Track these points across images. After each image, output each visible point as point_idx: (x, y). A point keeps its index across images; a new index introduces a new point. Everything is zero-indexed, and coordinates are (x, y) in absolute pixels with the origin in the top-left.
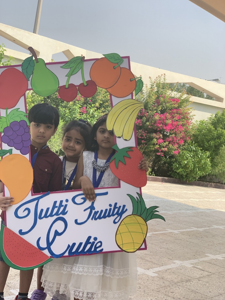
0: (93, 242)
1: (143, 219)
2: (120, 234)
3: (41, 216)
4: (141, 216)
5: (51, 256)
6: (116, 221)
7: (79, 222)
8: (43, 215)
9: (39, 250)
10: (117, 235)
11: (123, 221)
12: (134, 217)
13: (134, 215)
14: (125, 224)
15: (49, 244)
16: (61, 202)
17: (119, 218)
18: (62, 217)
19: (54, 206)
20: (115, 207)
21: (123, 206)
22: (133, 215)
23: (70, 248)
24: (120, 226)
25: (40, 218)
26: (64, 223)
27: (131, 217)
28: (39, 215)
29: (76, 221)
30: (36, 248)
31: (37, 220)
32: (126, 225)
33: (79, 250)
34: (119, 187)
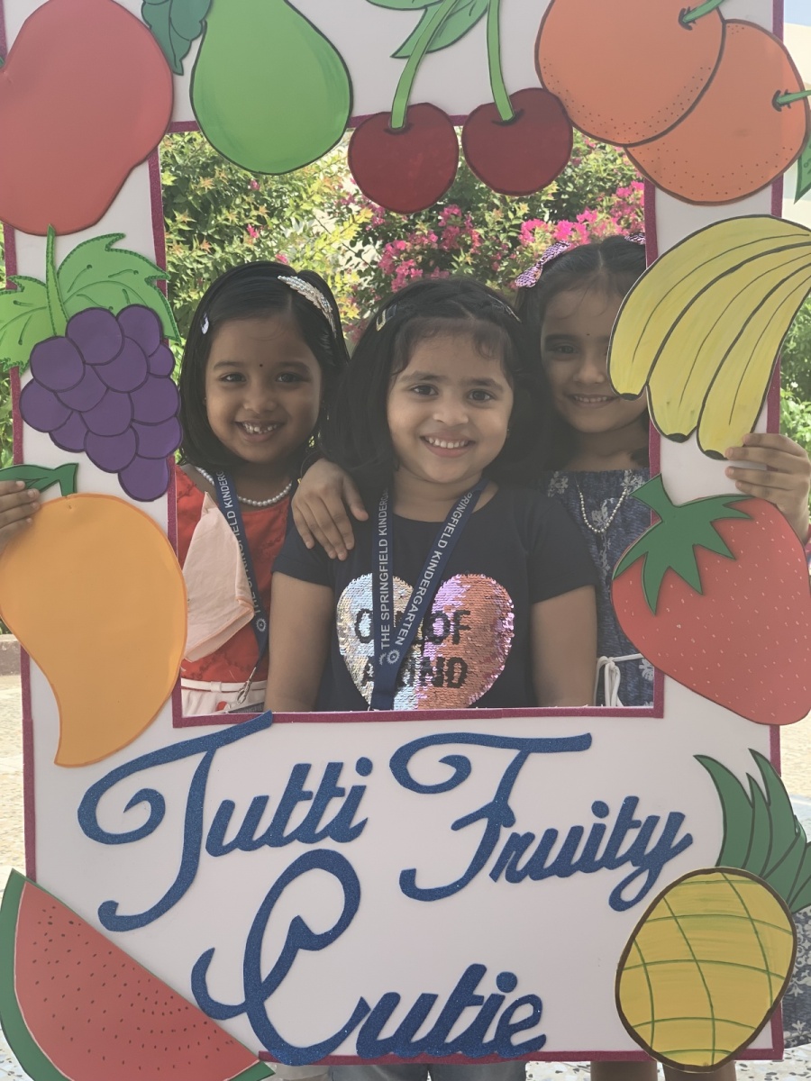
0: (493, 996)
1: (776, 896)
2: (642, 968)
3: (221, 840)
4: (767, 881)
5: (265, 1049)
6: (629, 894)
7: (422, 883)
8: (231, 834)
9: (205, 1015)
10: (624, 973)
11: (662, 901)
12: (729, 882)
13: (726, 875)
14: (675, 917)
15: (259, 988)
16: (334, 770)
17: (642, 879)
18: (334, 853)
19: (294, 792)
20: (626, 820)
21: (669, 819)
22: (722, 871)
23: (369, 1016)
24: (645, 925)
25: (217, 849)
26: (343, 883)
27: (707, 882)
28: (210, 834)
29: (407, 881)
30: (188, 1006)
31: (197, 856)
32: (679, 920)
33: (412, 1036)
34: (658, 713)
